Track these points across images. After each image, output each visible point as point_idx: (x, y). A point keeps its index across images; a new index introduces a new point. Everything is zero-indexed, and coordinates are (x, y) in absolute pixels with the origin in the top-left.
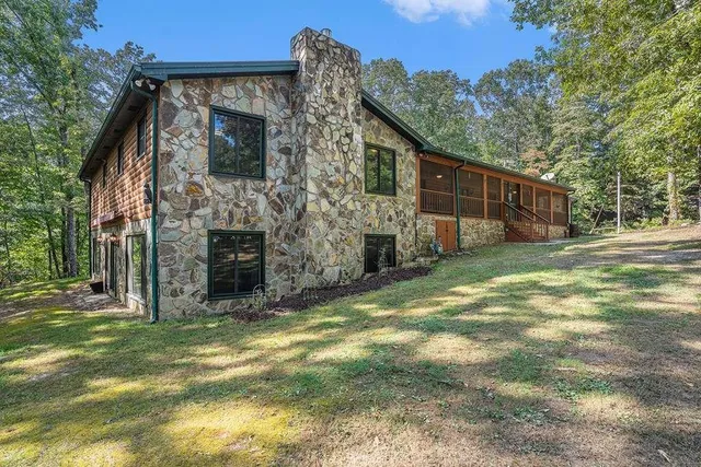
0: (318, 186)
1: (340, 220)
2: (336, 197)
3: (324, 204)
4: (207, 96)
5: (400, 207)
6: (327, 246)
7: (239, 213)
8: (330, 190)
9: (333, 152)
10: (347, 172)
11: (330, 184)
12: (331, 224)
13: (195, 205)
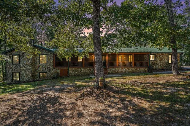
0: (23, 65)
1: (27, 70)
2: (26, 66)
3: (24, 68)
4: (11, 53)
5: (48, 66)
6: (24, 75)
7: (16, 69)
8: (25, 65)
9: (25, 59)
10: (28, 62)
11: (25, 64)
12: (25, 71)
13: (10, 68)
